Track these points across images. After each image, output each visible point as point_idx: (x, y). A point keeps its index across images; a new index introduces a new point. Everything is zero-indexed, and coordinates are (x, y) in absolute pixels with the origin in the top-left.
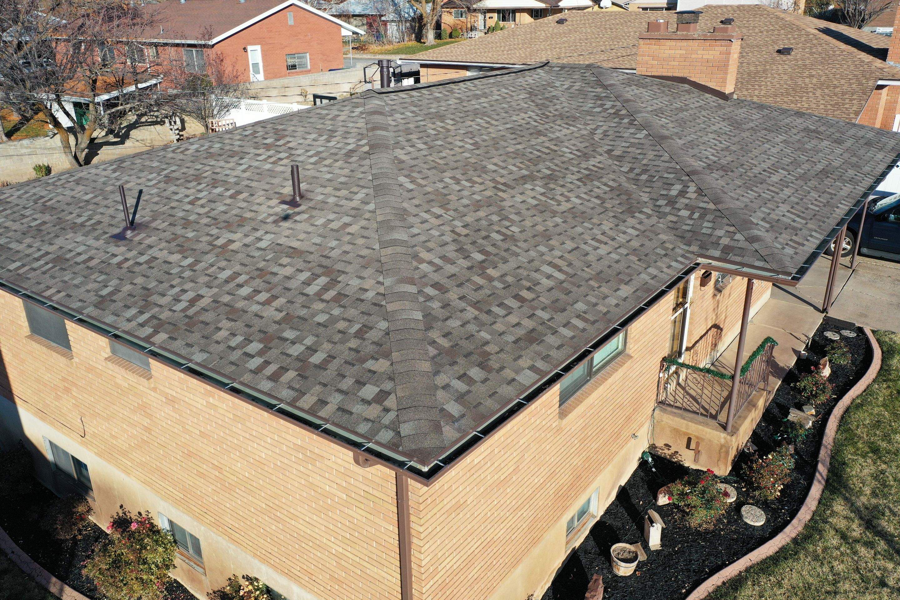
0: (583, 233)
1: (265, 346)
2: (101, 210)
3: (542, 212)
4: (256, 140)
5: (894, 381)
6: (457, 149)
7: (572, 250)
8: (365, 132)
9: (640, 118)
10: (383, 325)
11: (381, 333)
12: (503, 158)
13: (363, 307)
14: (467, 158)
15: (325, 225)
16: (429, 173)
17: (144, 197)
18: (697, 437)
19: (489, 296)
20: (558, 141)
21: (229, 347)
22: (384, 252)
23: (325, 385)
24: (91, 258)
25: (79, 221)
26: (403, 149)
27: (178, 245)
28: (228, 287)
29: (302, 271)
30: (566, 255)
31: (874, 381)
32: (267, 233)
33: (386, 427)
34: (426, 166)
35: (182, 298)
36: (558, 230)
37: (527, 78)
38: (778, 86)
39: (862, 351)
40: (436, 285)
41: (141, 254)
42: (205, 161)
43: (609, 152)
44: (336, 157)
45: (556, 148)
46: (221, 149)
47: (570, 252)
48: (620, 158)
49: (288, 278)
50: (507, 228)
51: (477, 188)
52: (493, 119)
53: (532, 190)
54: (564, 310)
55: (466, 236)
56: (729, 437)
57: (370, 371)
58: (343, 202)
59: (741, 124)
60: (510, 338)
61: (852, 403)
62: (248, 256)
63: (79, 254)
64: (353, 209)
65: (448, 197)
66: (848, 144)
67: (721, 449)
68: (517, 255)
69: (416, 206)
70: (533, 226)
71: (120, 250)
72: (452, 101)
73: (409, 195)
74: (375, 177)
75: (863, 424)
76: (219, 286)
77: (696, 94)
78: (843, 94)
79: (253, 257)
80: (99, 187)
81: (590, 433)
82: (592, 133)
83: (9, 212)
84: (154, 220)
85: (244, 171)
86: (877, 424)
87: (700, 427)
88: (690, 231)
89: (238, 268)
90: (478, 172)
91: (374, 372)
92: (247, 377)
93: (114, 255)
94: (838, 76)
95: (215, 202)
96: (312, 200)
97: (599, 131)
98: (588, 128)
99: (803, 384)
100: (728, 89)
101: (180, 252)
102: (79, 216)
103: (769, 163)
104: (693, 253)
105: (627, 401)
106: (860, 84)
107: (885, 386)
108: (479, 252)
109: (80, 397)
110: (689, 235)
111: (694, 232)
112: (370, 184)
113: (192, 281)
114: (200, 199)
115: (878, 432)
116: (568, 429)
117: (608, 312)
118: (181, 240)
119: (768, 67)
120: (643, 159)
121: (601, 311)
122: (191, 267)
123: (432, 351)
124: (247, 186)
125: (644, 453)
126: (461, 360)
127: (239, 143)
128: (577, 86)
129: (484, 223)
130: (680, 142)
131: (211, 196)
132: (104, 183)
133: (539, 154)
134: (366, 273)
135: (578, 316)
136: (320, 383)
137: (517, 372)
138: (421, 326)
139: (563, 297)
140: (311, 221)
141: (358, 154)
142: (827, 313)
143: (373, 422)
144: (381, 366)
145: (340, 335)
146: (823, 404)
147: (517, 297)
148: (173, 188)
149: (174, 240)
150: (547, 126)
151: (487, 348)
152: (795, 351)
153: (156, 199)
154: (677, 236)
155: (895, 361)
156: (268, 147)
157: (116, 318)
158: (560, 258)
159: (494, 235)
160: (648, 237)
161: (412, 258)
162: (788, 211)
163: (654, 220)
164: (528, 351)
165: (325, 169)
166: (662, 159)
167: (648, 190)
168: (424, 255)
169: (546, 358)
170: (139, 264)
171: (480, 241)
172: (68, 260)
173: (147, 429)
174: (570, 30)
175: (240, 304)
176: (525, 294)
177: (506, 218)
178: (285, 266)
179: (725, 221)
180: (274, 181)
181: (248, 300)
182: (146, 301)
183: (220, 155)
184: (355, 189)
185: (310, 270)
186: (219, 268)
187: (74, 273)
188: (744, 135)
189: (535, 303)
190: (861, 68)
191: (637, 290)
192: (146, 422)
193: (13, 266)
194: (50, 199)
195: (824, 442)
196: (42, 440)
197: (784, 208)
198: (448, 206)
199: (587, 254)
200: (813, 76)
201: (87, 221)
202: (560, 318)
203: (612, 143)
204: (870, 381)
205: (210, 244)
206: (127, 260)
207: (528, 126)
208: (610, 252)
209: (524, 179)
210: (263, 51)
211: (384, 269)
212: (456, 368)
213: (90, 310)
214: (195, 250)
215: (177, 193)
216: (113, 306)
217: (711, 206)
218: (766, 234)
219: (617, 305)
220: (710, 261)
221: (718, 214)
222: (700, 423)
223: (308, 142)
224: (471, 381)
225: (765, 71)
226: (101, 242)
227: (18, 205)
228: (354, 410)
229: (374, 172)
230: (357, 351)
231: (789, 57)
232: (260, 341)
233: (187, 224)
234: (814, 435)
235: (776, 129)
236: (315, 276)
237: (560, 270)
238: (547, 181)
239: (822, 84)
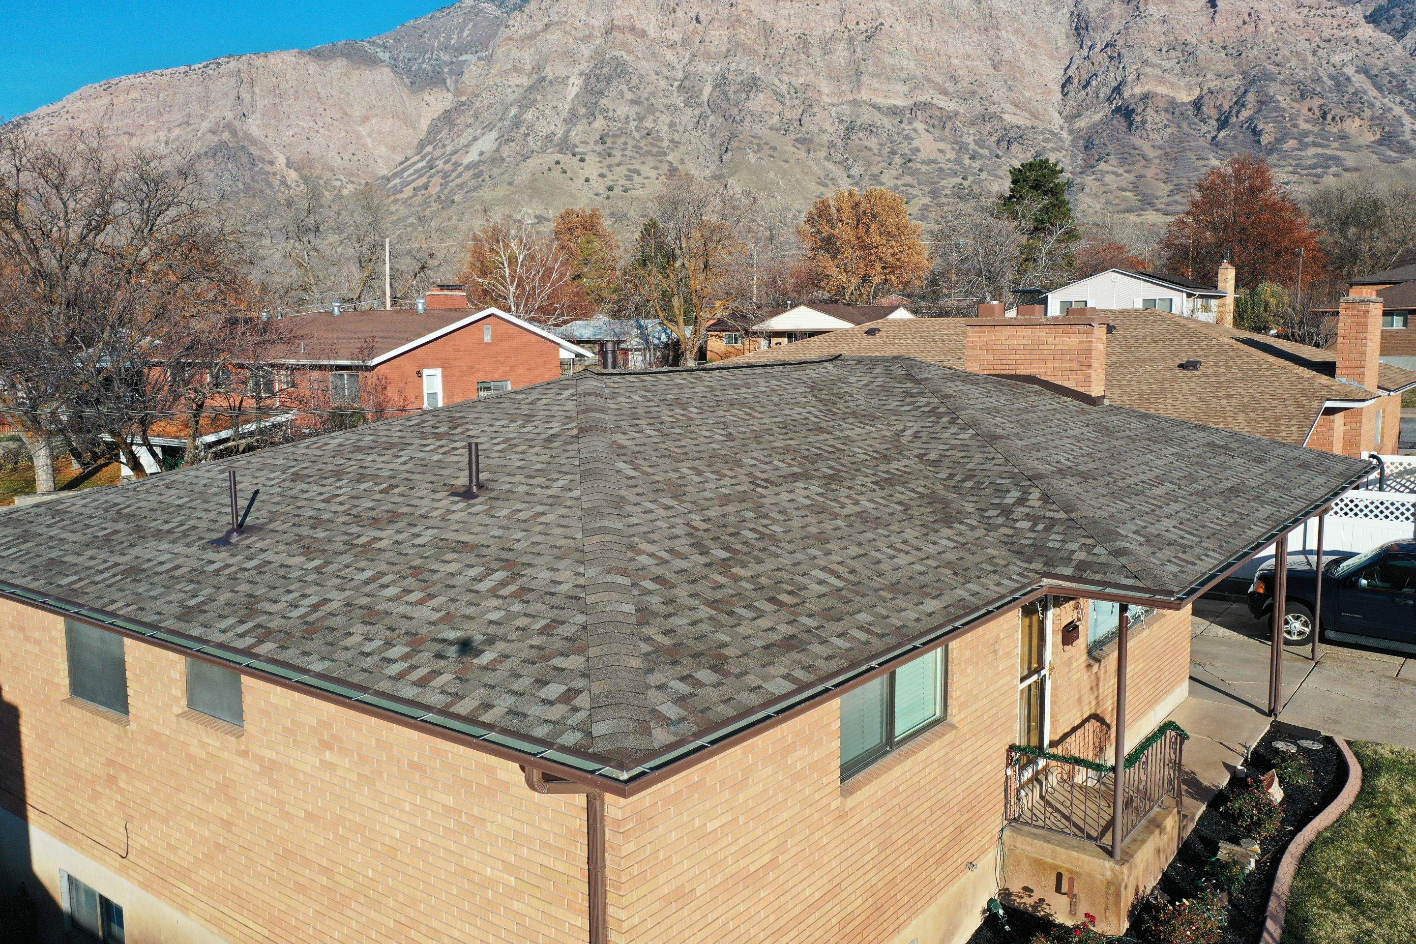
0: (874, 540)
1: (412, 650)
2: (198, 515)
3: (817, 513)
4: (424, 430)
5: (1381, 806)
6: (702, 439)
7: (857, 557)
8: (574, 414)
9: (964, 415)
10: (581, 619)
11: (576, 628)
12: (766, 452)
13: (553, 601)
14: (714, 449)
15: (508, 517)
16: (660, 461)
17: (259, 497)
18: (1071, 872)
19: (733, 596)
20: (848, 441)
21: (362, 653)
22: (587, 541)
23: (492, 687)
24: (178, 567)
25: (166, 527)
26: (625, 433)
27: (303, 547)
28: (366, 589)
29: (472, 566)
30: (849, 562)
31: (1351, 807)
32: (428, 528)
33: (573, 728)
34: (656, 454)
35: (301, 603)
36: (839, 533)
37: (809, 372)
38: (1183, 409)
39: (1331, 768)
40: (657, 579)
41: (249, 559)
42: (350, 456)
43: (920, 457)
44: (532, 443)
45: (843, 447)
46: (374, 441)
47: (854, 558)
48: (935, 463)
49: (453, 575)
50: (765, 526)
51: (726, 481)
52: (756, 411)
53: (806, 489)
54: (840, 619)
55: (706, 531)
56: (1117, 867)
57: (556, 668)
58: (537, 490)
59: (1113, 432)
60: (759, 643)
61: (1317, 838)
62: (399, 553)
63: (162, 563)
64: (550, 497)
65: (685, 488)
66: (1273, 464)
67: (1108, 889)
68: (778, 556)
69: (638, 494)
70: (803, 527)
71: (222, 557)
72: (700, 389)
73: (630, 482)
74: (583, 462)
75: (1336, 866)
76: (355, 589)
77: (1050, 396)
78: (1277, 418)
79: (406, 555)
80: (198, 490)
81: (894, 838)
82: (899, 434)
83: (67, 522)
84: (271, 521)
85: (404, 463)
86: (1357, 866)
87: (1074, 854)
88: (1032, 545)
89: (383, 567)
90: (730, 466)
91: (562, 670)
92: (384, 686)
93: (211, 562)
94: (1268, 396)
95: (358, 498)
96: (494, 490)
97: (908, 433)
98: (892, 429)
99: (1237, 805)
100: (1096, 391)
101: (303, 554)
102: (166, 522)
103: (1150, 475)
104: (1035, 571)
105: (955, 801)
106: (1300, 406)
107: (1368, 814)
108: (723, 549)
109: (130, 788)
110: (1028, 550)
111: (1036, 546)
112: (577, 470)
113: (318, 584)
114: (338, 496)
115: (1358, 877)
116: (857, 818)
117: (904, 626)
118: (308, 541)
119: (1167, 386)
120: (968, 463)
121: (893, 625)
122: (318, 570)
123: (645, 648)
124: (405, 479)
125: (991, 901)
126: (686, 661)
127: (400, 434)
128: (879, 381)
129: (733, 519)
130: (1020, 443)
131: (353, 493)
132: (206, 486)
133: (818, 451)
134: (560, 565)
135: (860, 628)
136: (486, 685)
137: (765, 680)
138: (633, 620)
139: (839, 605)
140: (493, 512)
141: (562, 438)
142: (1276, 715)
143: (555, 723)
144: (574, 662)
145: (519, 633)
146: (1273, 839)
147: (772, 600)
148: (304, 486)
149: (296, 542)
150: (831, 423)
151: (725, 651)
152: (1227, 766)
153: (278, 499)
154: (1013, 552)
155: (1382, 780)
156: (439, 437)
157: (205, 630)
158: (839, 563)
159: (747, 533)
160: (969, 550)
161: (627, 548)
162: (1174, 527)
163: (981, 532)
164: (782, 658)
165: (517, 456)
166: (994, 462)
167: (974, 499)
168: (643, 546)
169: (808, 668)
170: (246, 570)
171: (725, 538)
172: (145, 570)
173: (227, 824)
174: (884, 343)
175: (381, 607)
176: (784, 598)
177: (765, 516)
178: (450, 562)
179: (1081, 531)
180: (443, 472)
181: (393, 601)
182: (250, 609)
183: (371, 448)
184: (555, 476)
185: (483, 564)
186: (357, 569)
187: (152, 584)
188: (1117, 443)
189: (798, 609)
190: (1300, 386)
191: (949, 606)
192: (226, 811)
193: (64, 581)
194: (128, 506)
195: (1275, 890)
196: (57, 876)
197: (1168, 523)
198: (684, 498)
199: (879, 562)
200: (1232, 396)
201: (177, 527)
202: (834, 627)
203: (925, 446)
204: (1345, 807)
205: (347, 543)
206: (228, 566)
207: (805, 422)
208: (913, 563)
209: (795, 477)
210: (443, 376)
211: (586, 558)
212: (678, 668)
213: (170, 623)
214: (326, 551)
215: (307, 492)
216: (202, 618)
217: (1062, 515)
218: (1138, 548)
219: (918, 620)
220: (1060, 582)
221: (1071, 524)
222: (1073, 848)
223: (495, 429)
224: (699, 684)
225: (1162, 391)
226: (194, 548)
227: (81, 514)
228: (530, 712)
229: (582, 456)
230: (540, 648)
231: (1197, 373)
232: (406, 645)
233: (317, 523)
234: (1259, 883)
235: (1168, 441)
236: (490, 571)
237: (838, 576)
238: (827, 481)
239: (1246, 407)
